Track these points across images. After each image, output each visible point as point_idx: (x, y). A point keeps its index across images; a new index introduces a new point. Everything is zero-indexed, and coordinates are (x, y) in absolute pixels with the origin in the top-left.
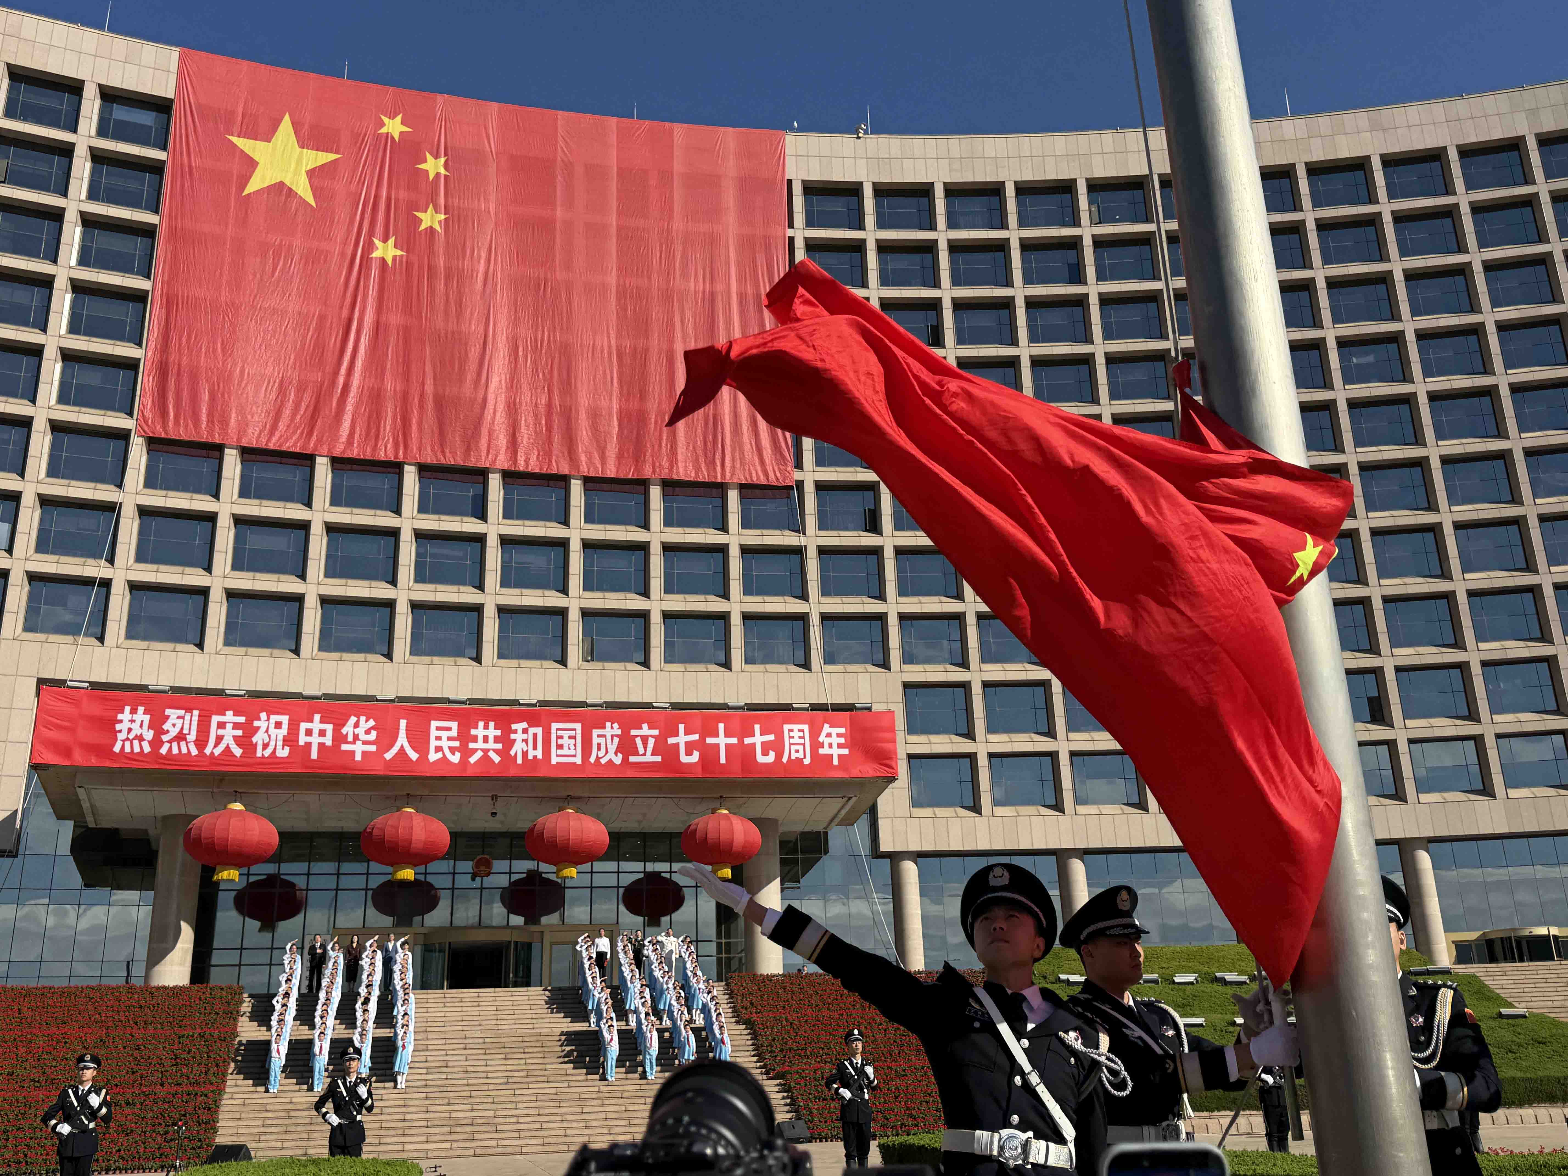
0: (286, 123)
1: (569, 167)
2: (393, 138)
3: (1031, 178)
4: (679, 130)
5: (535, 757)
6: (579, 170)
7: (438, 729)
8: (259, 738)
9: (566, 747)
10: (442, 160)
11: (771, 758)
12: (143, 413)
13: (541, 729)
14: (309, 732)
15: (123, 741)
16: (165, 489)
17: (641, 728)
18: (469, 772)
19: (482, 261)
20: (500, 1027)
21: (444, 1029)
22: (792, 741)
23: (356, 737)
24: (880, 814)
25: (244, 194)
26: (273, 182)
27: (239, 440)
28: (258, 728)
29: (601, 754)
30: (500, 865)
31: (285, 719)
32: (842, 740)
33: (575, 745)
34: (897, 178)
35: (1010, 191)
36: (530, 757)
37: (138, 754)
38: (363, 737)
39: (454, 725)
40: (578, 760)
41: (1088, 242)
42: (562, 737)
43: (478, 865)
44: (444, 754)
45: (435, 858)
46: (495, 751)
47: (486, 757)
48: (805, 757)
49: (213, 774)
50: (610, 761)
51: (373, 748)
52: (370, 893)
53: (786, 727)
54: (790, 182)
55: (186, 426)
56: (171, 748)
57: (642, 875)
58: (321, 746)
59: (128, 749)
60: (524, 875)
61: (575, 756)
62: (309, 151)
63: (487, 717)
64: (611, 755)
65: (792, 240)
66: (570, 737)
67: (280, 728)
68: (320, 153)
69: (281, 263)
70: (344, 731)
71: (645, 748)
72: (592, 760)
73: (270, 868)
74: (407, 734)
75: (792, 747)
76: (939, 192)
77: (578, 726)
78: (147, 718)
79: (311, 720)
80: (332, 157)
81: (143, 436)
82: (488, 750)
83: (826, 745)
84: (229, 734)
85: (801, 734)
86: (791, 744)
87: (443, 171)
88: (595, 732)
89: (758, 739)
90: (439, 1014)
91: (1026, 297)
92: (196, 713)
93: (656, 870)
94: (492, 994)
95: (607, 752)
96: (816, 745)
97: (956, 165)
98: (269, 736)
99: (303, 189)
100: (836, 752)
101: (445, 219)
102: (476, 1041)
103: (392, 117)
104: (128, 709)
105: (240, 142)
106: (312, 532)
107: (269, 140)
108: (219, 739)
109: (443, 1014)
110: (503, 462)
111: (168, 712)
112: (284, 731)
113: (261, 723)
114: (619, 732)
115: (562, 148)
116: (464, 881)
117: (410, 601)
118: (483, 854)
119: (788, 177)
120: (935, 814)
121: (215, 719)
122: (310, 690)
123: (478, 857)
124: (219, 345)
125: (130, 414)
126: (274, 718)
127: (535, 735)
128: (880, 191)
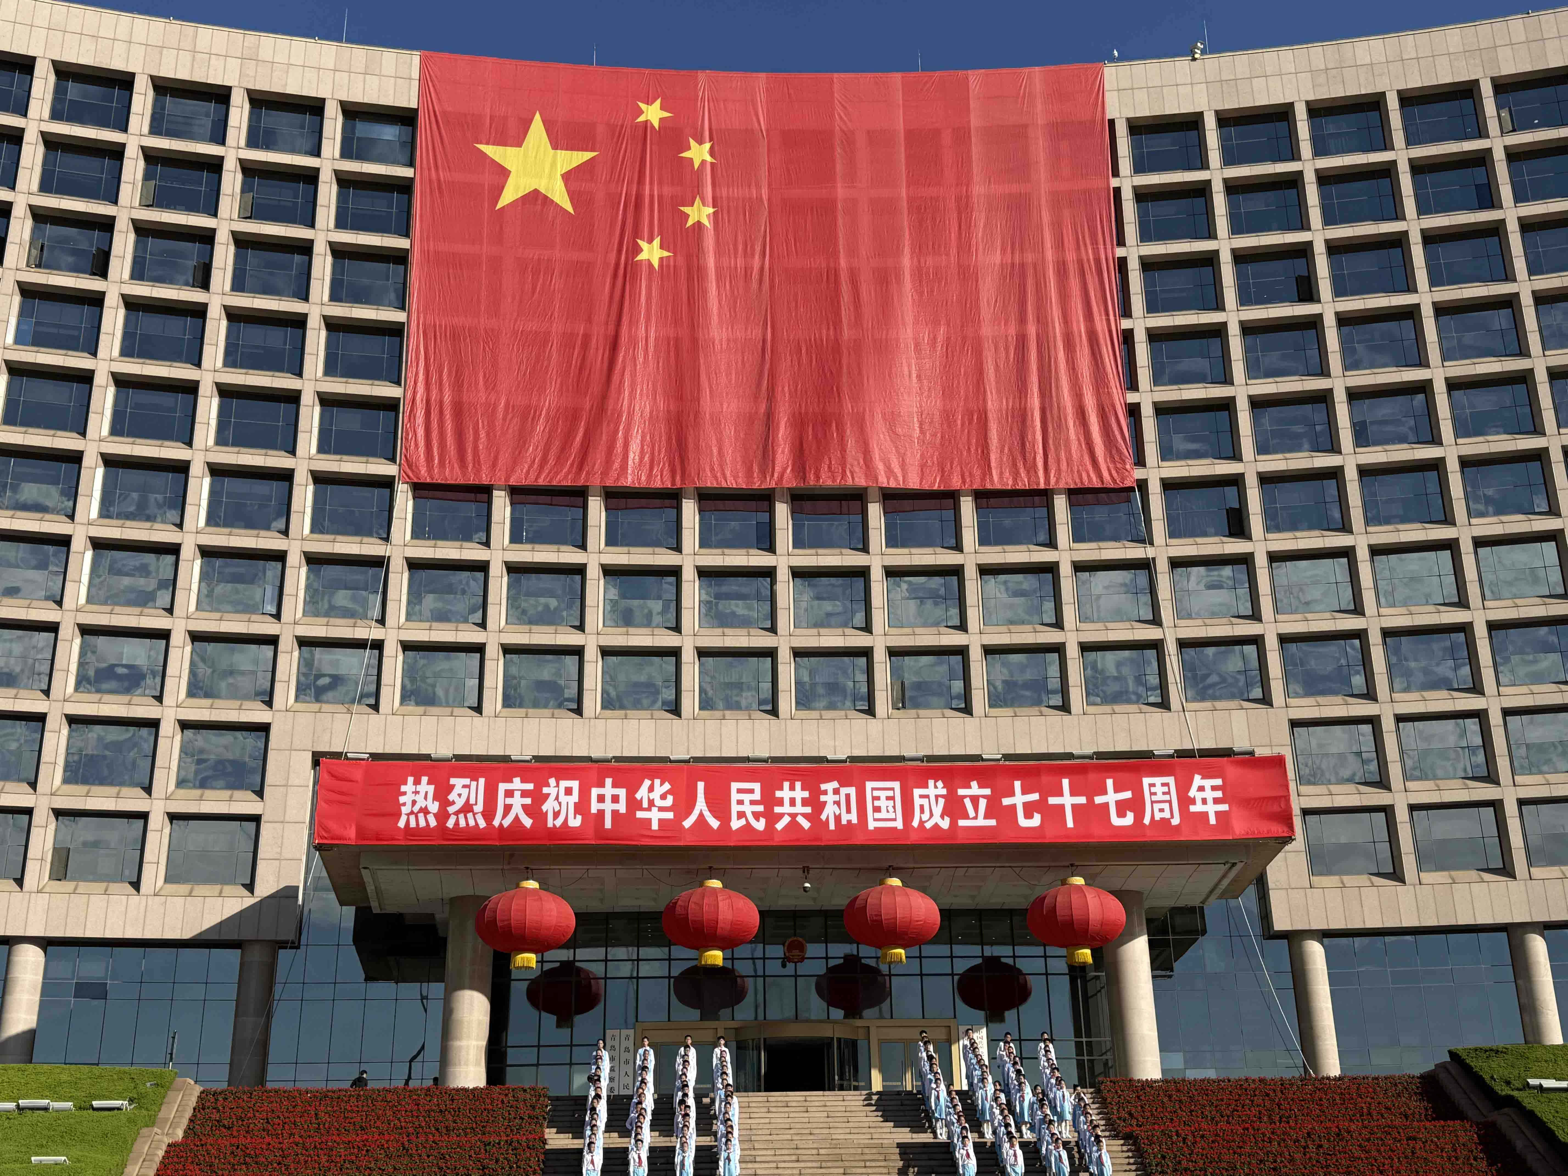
0: (537, 126)
1: (848, 136)
2: (653, 127)
3: (1419, 85)
4: (975, 78)
5: (849, 822)
6: (861, 140)
7: (740, 791)
8: (549, 806)
9: (883, 809)
10: (707, 146)
11: (1129, 819)
12: (406, 456)
13: (854, 788)
14: (601, 799)
15: (408, 815)
16: (434, 539)
17: (970, 787)
18: (777, 841)
19: (757, 257)
20: (834, 1137)
21: (769, 1138)
22: (1154, 798)
23: (651, 803)
24: (1271, 884)
25: (497, 208)
26: (527, 192)
27: (507, 479)
28: (548, 795)
29: (925, 817)
30: (814, 949)
31: (575, 785)
32: (1219, 794)
33: (894, 807)
34: (1246, 102)
35: (1393, 103)
36: (844, 822)
37: (423, 828)
38: (659, 803)
39: (757, 786)
40: (899, 824)
41: (1499, 155)
42: (878, 798)
43: (790, 948)
44: (747, 820)
45: (742, 942)
46: (805, 815)
47: (793, 823)
48: (1172, 817)
49: (503, 848)
50: (936, 826)
51: (670, 815)
52: (672, 980)
53: (1146, 781)
54: (1112, 122)
55: (452, 469)
56: (457, 820)
57: (980, 961)
58: (615, 813)
59: (413, 824)
60: (841, 961)
61: (895, 820)
62: (563, 152)
63: (792, 776)
64: (937, 819)
65: (1117, 191)
66: (888, 798)
67: (571, 794)
68: (575, 153)
69: (541, 281)
70: (638, 796)
71: (976, 809)
72: (915, 823)
73: (564, 955)
74: (705, 798)
75: (1155, 805)
76: (1301, 114)
77: (896, 785)
78: (431, 789)
79: (602, 785)
80: (588, 155)
81: (407, 483)
82: (796, 815)
83: (1199, 801)
84: (518, 802)
85: (1166, 789)
86: (1152, 802)
87: (709, 159)
88: (917, 792)
89: (1111, 797)
90: (763, 1121)
91: (1422, 230)
92: (482, 781)
93: (995, 954)
94: (822, 1098)
95: (931, 815)
96: (1185, 801)
97: (1322, 79)
98: (560, 804)
99: (560, 196)
100: (1212, 809)
101: (714, 213)
102: (809, 1152)
103: (649, 102)
104: (411, 780)
105: (489, 150)
106: (588, 576)
107: (519, 145)
108: (508, 808)
109: (767, 1121)
110: (790, 481)
111: (453, 781)
112: (575, 797)
113: (550, 790)
114: (944, 792)
115: (839, 115)
116: (773, 968)
117: (697, 648)
118: (795, 935)
119: (1109, 116)
120: (1342, 883)
121: (502, 787)
122: (596, 753)
123: (791, 940)
124: (481, 378)
125: (393, 460)
126: (564, 784)
127: (848, 796)
128: (1225, 120)
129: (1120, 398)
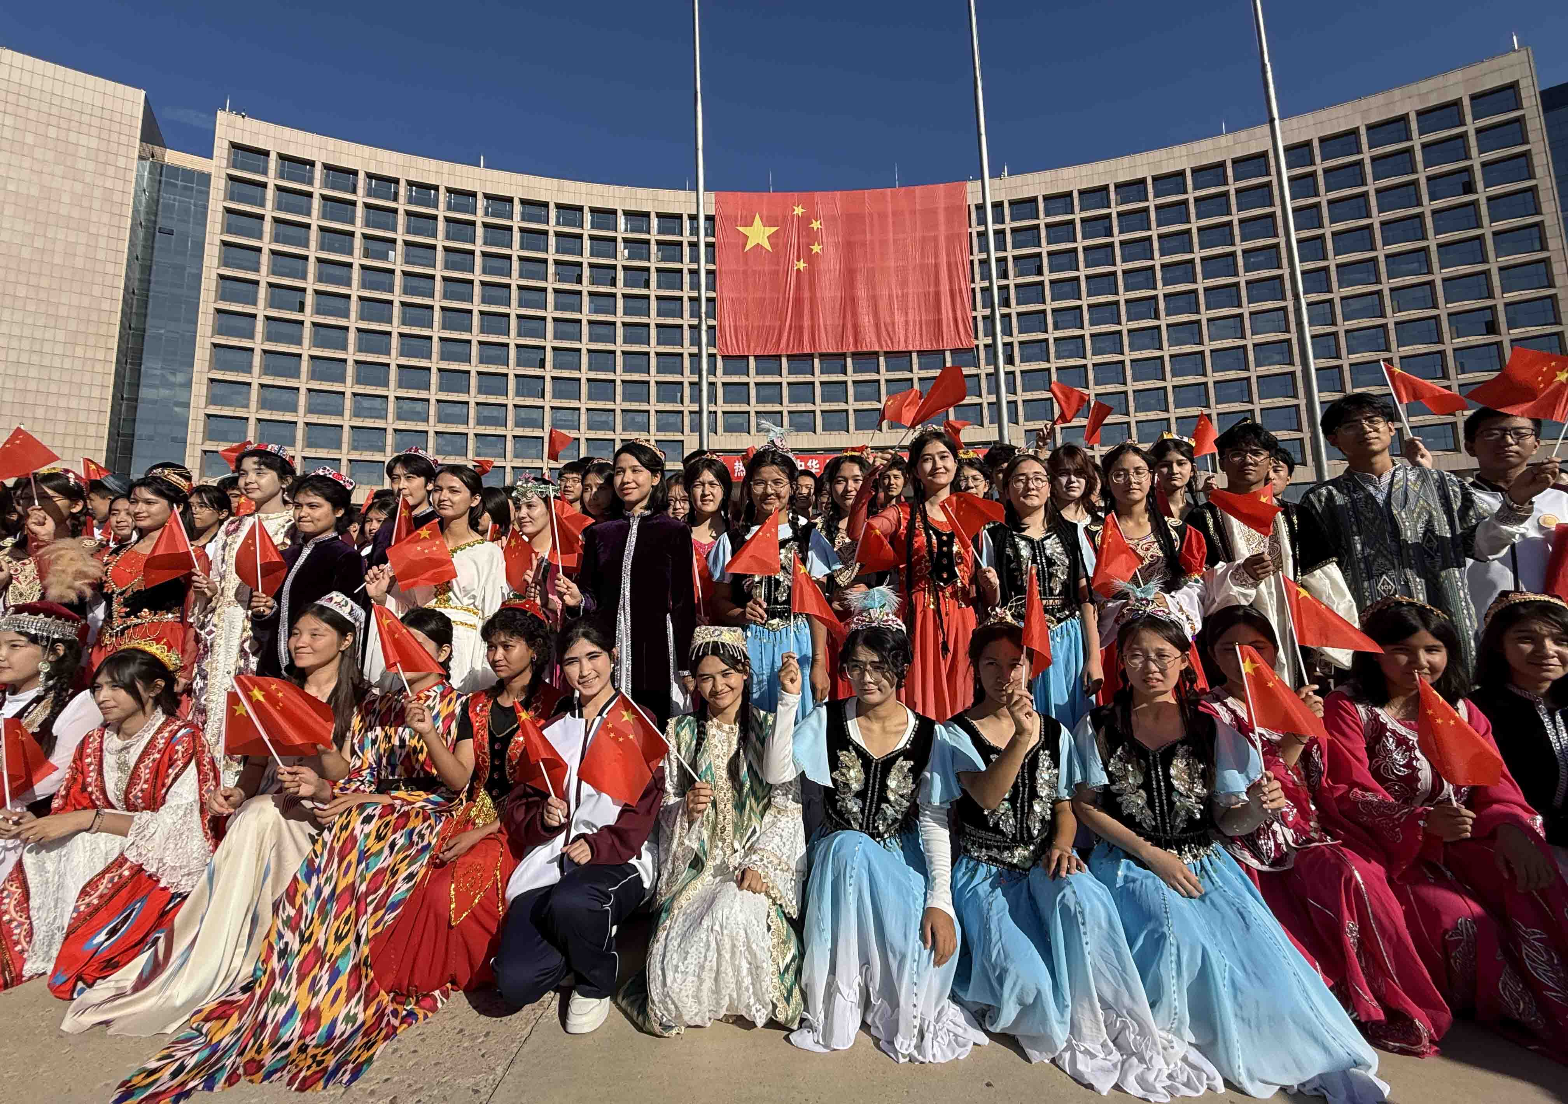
0: (758, 217)
1: (871, 215)
2: (799, 215)
3: (1087, 187)
4: (918, 189)
6: (875, 216)
25: (745, 251)
26: (755, 244)
27: (754, 353)
34: (1020, 196)
35: (1075, 194)
41: (1114, 215)
54: (969, 206)
55: (735, 350)
62: (768, 228)
65: (971, 233)
68: (772, 228)
69: (762, 278)
80: (776, 228)
81: (720, 356)
87: (820, 227)
91: (1083, 246)
97: (1049, 186)
99: (767, 245)
101: (822, 248)
103: (798, 206)
105: (741, 229)
107: (752, 226)
110: (852, 349)
115: (867, 207)
119: (968, 203)
128: (1012, 203)
129: (971, 314)
